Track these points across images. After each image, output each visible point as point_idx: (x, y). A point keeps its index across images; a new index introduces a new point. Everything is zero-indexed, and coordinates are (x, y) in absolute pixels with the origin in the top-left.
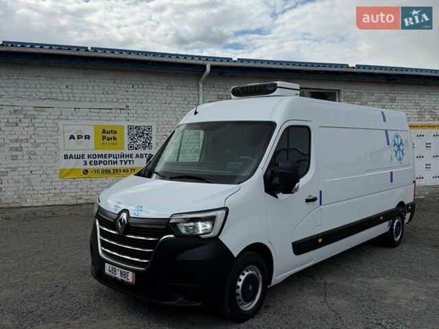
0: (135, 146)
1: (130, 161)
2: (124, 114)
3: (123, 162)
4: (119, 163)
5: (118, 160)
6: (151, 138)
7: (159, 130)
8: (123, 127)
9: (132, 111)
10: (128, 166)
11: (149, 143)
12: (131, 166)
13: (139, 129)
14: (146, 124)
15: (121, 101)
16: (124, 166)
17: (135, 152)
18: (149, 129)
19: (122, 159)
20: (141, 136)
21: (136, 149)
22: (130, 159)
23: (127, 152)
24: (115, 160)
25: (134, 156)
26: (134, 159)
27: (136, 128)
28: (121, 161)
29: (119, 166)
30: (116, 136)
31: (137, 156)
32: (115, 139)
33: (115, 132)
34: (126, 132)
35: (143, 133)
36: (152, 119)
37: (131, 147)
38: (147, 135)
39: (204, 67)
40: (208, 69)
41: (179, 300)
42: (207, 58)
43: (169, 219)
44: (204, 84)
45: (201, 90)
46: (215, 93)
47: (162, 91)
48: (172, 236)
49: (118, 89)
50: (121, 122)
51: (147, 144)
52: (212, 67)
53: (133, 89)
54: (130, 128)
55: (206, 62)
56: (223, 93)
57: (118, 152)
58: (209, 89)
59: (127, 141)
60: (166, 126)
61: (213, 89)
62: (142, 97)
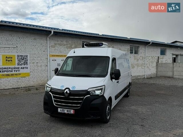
0: (20, 64)
1: (18, 70)
2: (15, 50)
3: (15, 71)
4: (13, 71)
5: (13, 70)
6: (27, 60)
7: (31, 57)
8: (15, 55)
9: (19, 49)
10: (17, 72)
11: (27, 63)
12: (19, 72)
13: (22, 56)
14: (25, 54)
15: (14, 44)
16: (15, 73)
17: (20, 66)
18: (26, 56)
19: (15, 69)
20: (23, 59)
21: (21, 65)
22: (18, 69)
23: (17, 66)
24: (12, 70)
25: (20, 68)
26: (20, 69)
27: (21, 56)
28: (14, 70)
29: (13, 73)
30: (12, 59)
31: (21, 68)
32: (11, 61)
33: (12, 58)
34: (16, 58)
35: (24, 58)
36: (27, 52)
37: (18, 64)
38: (26, 59)
39: (51, 32)
40: (52, 33)
41: (92, 117)
42: (52, 28)
43: (87, 90)
44: (49, 38)
45: (48, 41)
46: (54, 42)
47: (32, 40)
48: (89, 96)
49: (13, 39)
50: (14, 54)
51: (26, 63)
52: (54, 32)
53: (20, 39)
54: (18, 56)
55: (51, 30)
56: (57, 42)
57: (13, 66)
58: (51, 40)
59: (17, 62)
60: (33, 55)
61: (53, 41)
62: (23, 43)
